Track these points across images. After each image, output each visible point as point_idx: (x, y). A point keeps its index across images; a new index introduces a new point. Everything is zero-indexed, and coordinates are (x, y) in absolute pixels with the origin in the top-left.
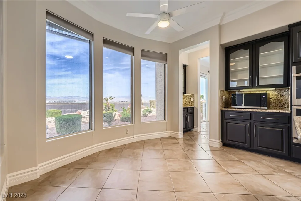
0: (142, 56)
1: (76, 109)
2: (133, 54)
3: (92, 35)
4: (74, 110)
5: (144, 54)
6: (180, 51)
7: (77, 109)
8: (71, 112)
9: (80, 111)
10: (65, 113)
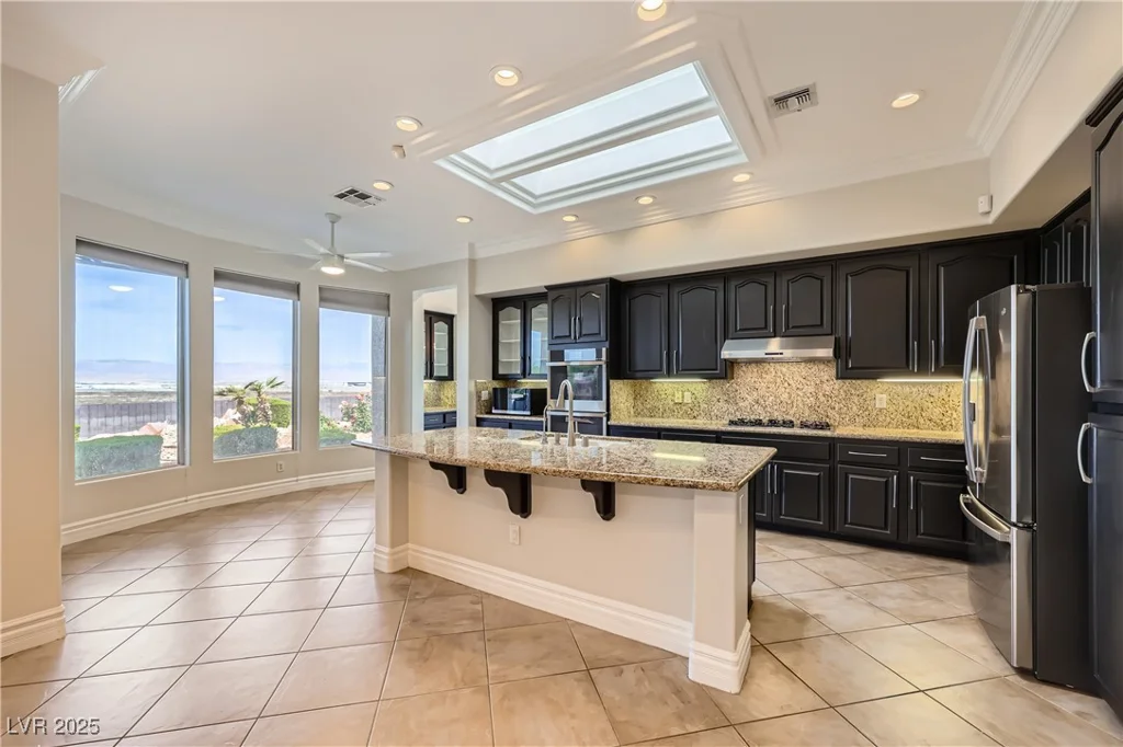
0: (322, 299)
1: (140, 418)
2: (296, 297)
3: (186, 266)
4: (132, 419)
5: (326, 295)
6: (415, 293)
7: (147, 417)
8: (122, 427)
9: (157, 426)
10: (92, 431)
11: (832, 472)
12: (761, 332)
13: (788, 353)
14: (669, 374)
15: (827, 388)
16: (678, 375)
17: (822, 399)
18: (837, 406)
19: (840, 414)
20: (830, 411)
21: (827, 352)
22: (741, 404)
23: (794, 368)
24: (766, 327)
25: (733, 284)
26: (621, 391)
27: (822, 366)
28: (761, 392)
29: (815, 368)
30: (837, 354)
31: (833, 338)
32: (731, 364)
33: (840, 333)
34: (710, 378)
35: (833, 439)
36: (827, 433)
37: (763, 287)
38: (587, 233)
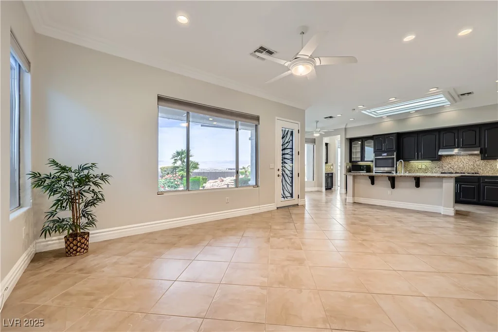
11: (479, 186)
12: (453, 147)
13: (462, 153)
14: (418, 159)
15: (478, 163)
16: (421, 160)
17: (476, 166)
18: (482, 168)
19: (483, 171)
20: (479, 170)
21: (477, 152)
22: (444, 168)
23: (465, 157)
24: (454, 145)
25: (442, 133)
26: (400, 165)
27: (476, 156)
28: (453, 164)
29: (473, 157)
30: (480, 153)
31: (480, 148)
32: (441, 156)
33: (482, 146)
34: (432, 160)
35: (480, 176)
36: (478, 175)
37: (453, 134)
38: (389, 120)
